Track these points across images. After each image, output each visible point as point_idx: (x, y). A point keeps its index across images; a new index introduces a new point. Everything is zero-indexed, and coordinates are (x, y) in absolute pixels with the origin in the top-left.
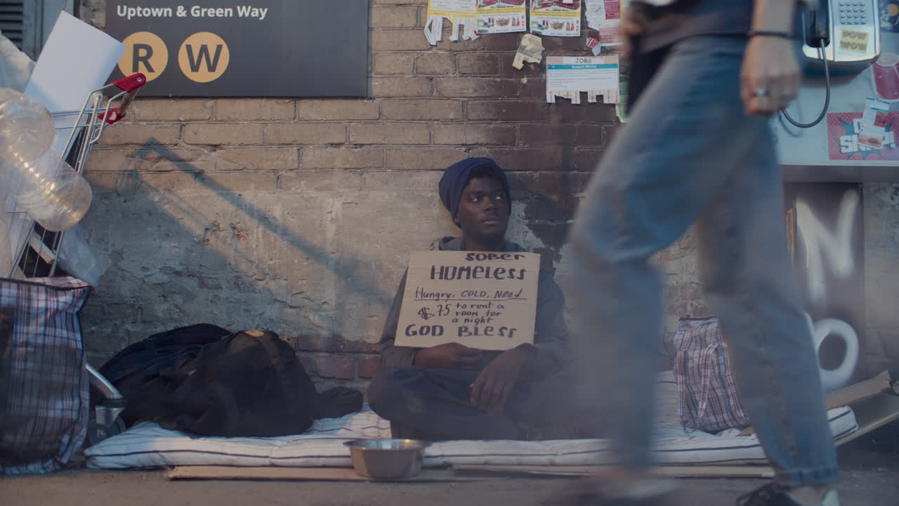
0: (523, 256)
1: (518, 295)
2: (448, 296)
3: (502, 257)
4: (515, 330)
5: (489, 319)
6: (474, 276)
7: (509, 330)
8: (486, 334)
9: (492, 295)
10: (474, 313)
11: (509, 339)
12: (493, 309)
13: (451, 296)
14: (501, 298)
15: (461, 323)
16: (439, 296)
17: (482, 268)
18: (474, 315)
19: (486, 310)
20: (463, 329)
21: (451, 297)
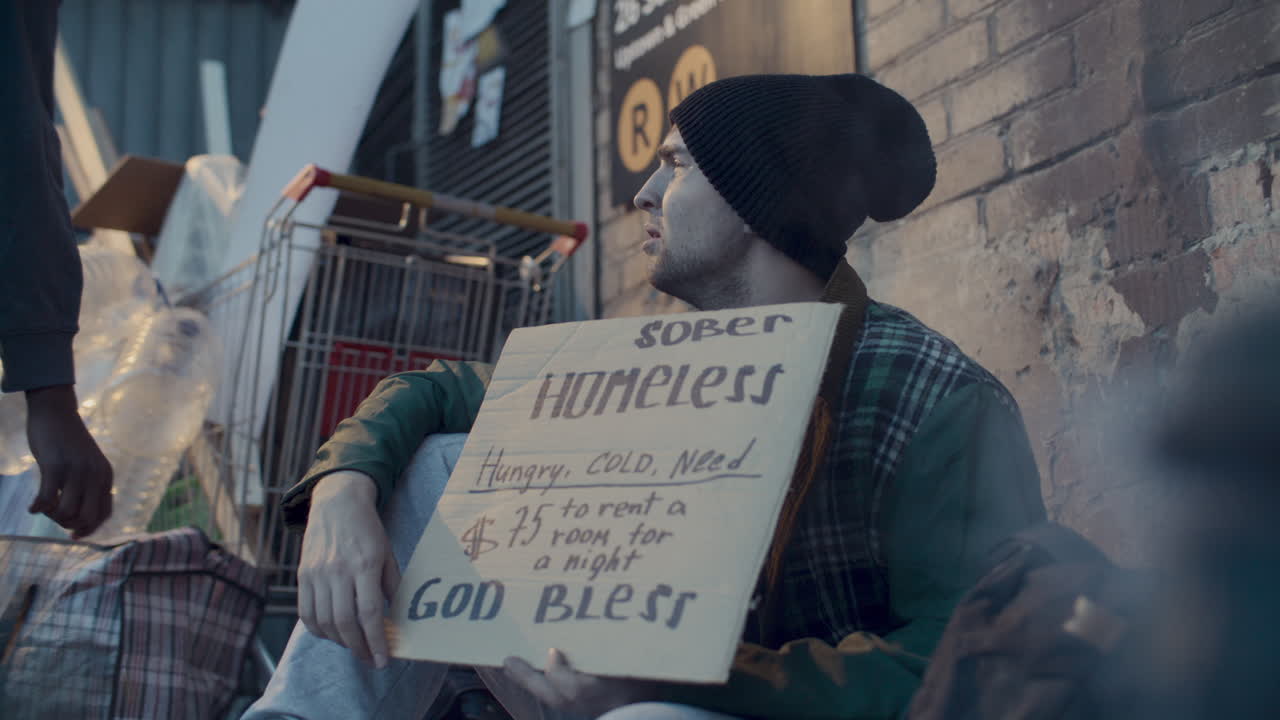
0: (787, 319)
1: (737, 463)
2: (554, 476)
3: (732, 328)
4: (693, 596)
5: (633, 556)
6: (640, 404)
7: (675, 596)
8: (609, 614)
9: (665, 464)
10: (599, 535)
11: (668, 630)
12: (656, 519)
13: (563, 473)
14: (690, 476)
15: (554, 576)
16: (531, 476)
17: (668, 371)
18: (599, 542)
19: (631, 521)
20: (555, 594)
21: (560, 480)
